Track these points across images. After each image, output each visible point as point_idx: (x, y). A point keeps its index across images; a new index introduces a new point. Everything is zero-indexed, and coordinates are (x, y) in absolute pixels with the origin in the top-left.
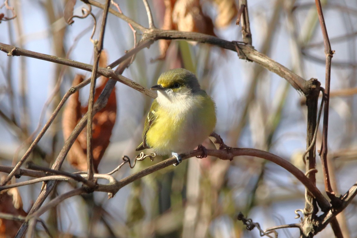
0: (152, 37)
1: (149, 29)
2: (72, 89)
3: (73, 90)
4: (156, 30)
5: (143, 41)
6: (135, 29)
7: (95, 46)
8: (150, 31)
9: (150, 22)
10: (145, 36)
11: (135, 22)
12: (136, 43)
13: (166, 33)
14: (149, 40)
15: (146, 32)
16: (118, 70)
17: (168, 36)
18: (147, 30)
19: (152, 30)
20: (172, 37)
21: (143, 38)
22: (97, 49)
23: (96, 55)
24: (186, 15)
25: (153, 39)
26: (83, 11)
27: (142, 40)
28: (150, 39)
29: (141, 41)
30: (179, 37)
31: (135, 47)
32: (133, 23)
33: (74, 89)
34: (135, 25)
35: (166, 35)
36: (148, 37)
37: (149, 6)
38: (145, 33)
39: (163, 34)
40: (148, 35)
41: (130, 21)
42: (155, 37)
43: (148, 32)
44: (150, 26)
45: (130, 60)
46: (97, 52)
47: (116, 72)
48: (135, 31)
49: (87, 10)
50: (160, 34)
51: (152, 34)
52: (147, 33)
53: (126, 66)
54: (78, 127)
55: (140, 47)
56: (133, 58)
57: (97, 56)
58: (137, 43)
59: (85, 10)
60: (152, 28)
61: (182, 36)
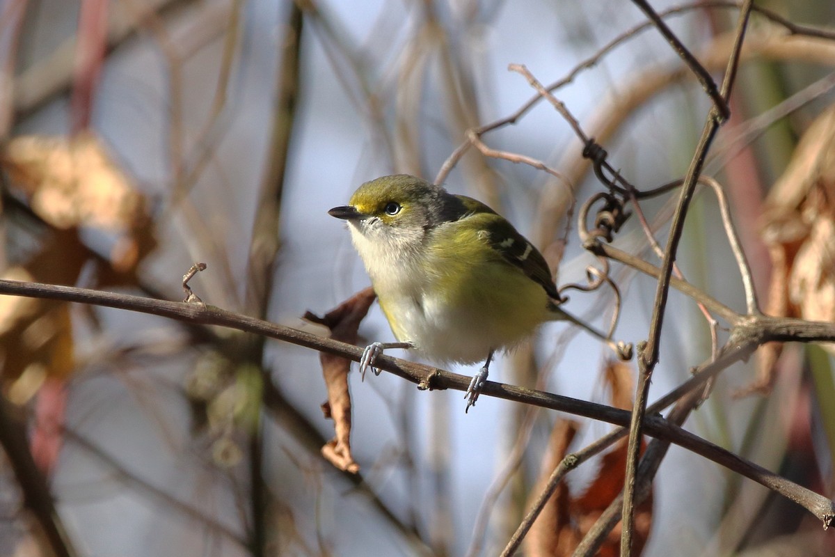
0: (755, 335)
1: (748, 317)
2: (572, 460)
3: (574, 461)
4: (763, 319)
5: (732, 346)
6: (713, 318)
7: (640, 353)
8: (749, 322)
9: (750, 299)
10: (738, 333)
11: (715, 300)
12: (717, 349)
13: (788, 326)
14: (745, 343)
15: (739, 324)
16: (675, 414)
17: (792, 333)
18: (743, 319)
19: (754, 320)
20: (801, 335)
21: (733, 337)
22: (644, 360)
23: (643, 376)
24: (821, 285)
25: (756, 339)
26: (589, 274)
27: (731, 341)
28: (750, 339)
29: (728, 344)
30: (817, 335)
31: (713, 359)
32: (709, 302)
33: (576, 459)
34: (715, 307)
35: (789, 332)
36: (744, 336)
37: (746, 262)
38: (739, 327)
39: (780, 328)
40: (746, 330)
41: (702, 297)
42: (761, 335)
43: (745, 323)
44: (750, 310)
45: (702, 391)
46: (644, 369)
47: (670, 417)
48: (713, 322)
49: (600, 271)
50: (773, 329)
51: (755, 329)
52: (742, 327)
53: (693, 404)
54: (583, 549)
55: (725, 359)
56: (708, 385)
57: (645, 378)
58: (719, 351)
59: (594, 271)
60: (755, 315)
61: (825, 334)
